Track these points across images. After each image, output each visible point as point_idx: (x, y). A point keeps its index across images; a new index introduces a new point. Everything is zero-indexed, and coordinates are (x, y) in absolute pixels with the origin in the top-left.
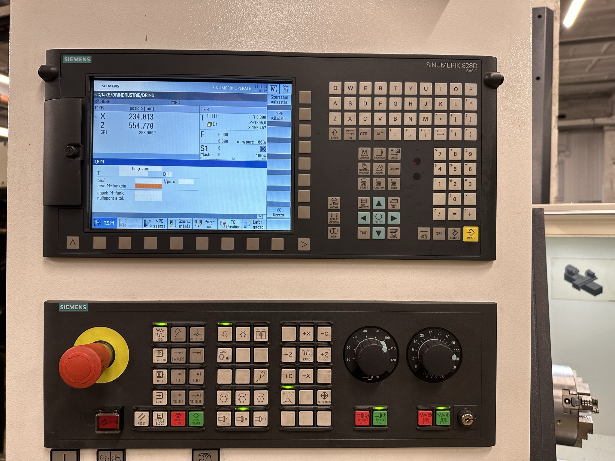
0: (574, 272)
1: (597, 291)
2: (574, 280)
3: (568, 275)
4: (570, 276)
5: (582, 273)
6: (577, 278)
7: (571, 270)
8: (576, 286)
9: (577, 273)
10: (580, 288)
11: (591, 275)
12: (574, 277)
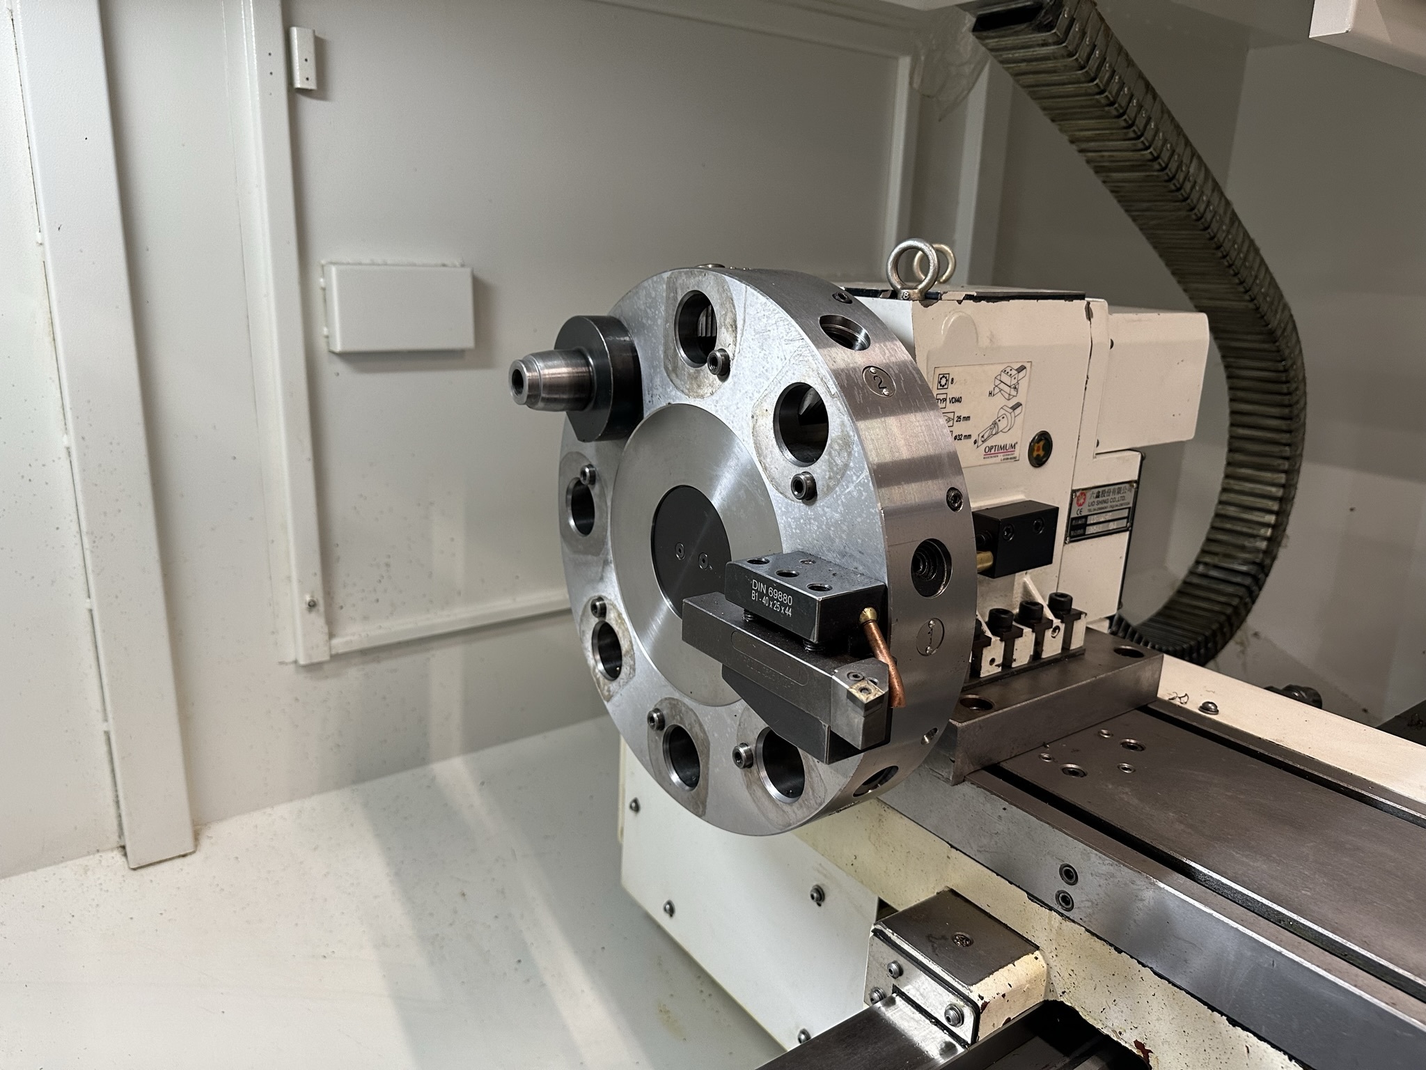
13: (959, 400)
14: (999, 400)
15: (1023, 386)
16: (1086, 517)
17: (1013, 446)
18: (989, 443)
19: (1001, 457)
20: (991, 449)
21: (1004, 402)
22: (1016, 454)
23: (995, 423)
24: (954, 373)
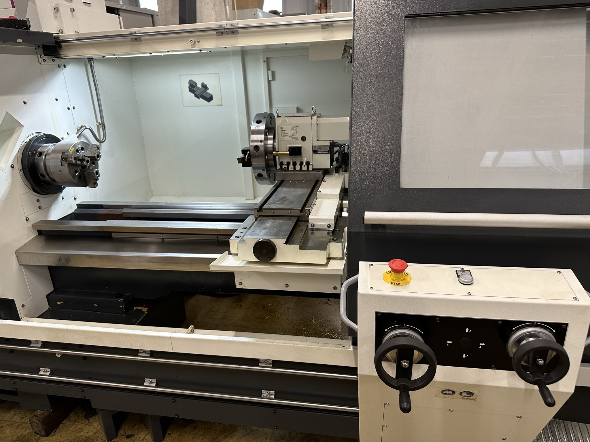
0: (194, 85)
1: (209, 99)
2: (195, 91)
3: (191, 87)
4: (192, 88)
5: (199, 86)
6: (197, 90)
7: (192, 84)
8: (196, 96)
9: (196, 86)
10: (199, 97)
11: (205, 87)
12: (195, 89)
13: (285, 131)
14: (293, 131)
15: (298, 129)
16: (317, 150)
17: (298, 138)
18: (292, 137)
19: (295, 139)
20: (293, 138)
21: (294, 131)
22: (298, 139)
23: (293, 134)
24: (283, 127)
